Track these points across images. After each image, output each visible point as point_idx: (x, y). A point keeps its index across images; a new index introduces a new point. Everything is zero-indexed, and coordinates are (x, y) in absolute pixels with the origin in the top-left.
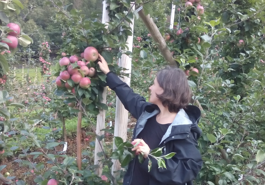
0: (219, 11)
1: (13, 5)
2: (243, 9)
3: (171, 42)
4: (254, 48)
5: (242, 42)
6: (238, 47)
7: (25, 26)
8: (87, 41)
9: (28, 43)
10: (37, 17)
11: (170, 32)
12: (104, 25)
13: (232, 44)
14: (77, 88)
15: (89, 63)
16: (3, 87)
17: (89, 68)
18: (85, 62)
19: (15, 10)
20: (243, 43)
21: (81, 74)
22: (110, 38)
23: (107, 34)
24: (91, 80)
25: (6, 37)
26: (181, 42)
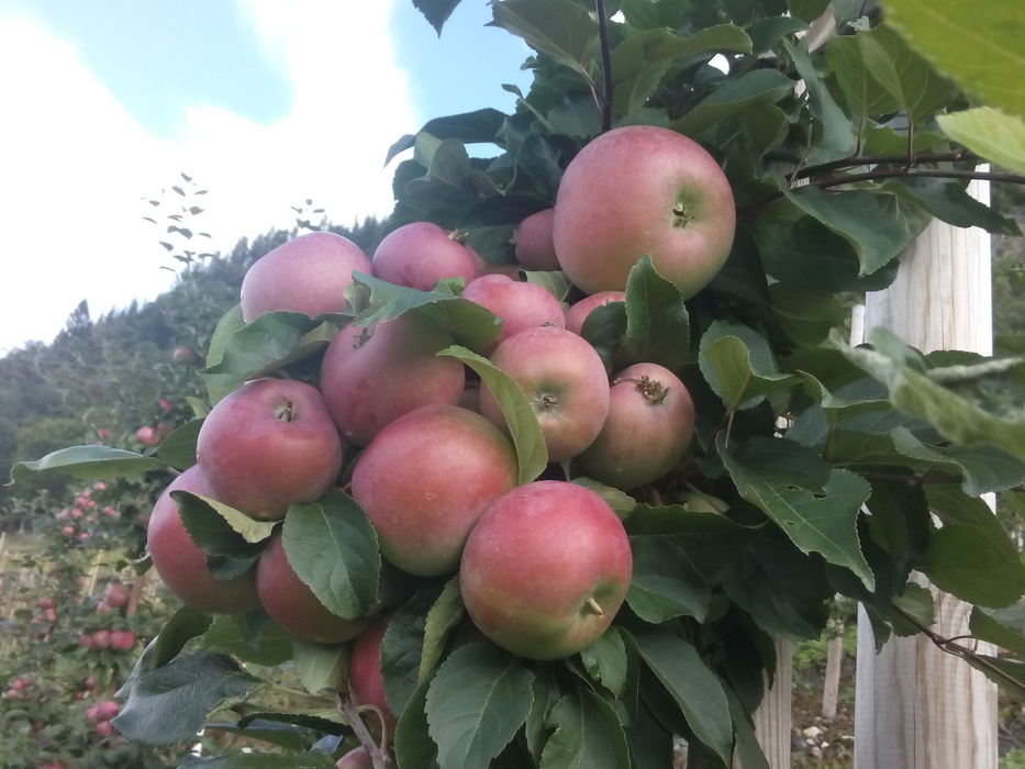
14: (420, 634)
17: (617, 368)
24: (632, 525)
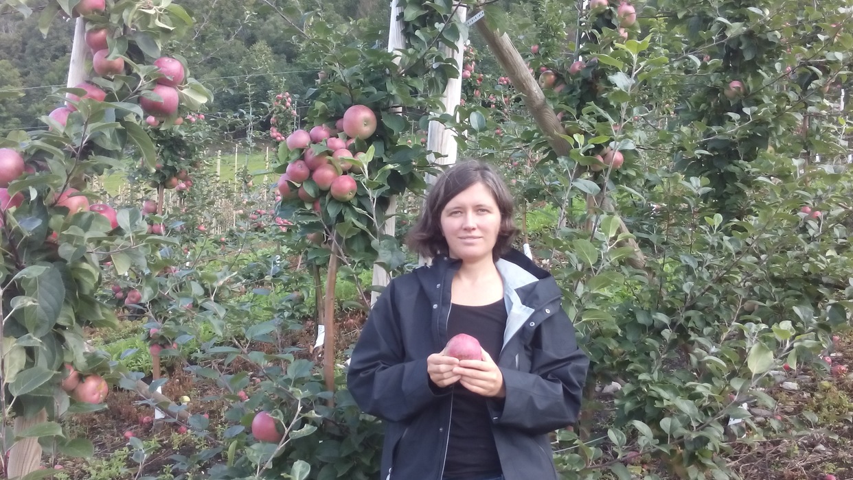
0: (680, 16)
1: (167, 17)
2: (740, 8)
3: (557, 90)
4: (766, 100)
5: (738, 86)
6: (728, 99)
7: (248, 56)
8: (351, 93)
9: (202, 100)
10: (274, 34)
11: (554, 67)
12: (391, 56)
13: (714, 91)
14: (325, 200)
15: (353, 141)
16: (185, 197)
17: (354, 154)
18: (345, 140)
19: (172, 29)
20: (739, 88)
21: (335, 168)
22: (405, 85)
23: (398, 77)
25: (152, 90)
26: (579, 91)
